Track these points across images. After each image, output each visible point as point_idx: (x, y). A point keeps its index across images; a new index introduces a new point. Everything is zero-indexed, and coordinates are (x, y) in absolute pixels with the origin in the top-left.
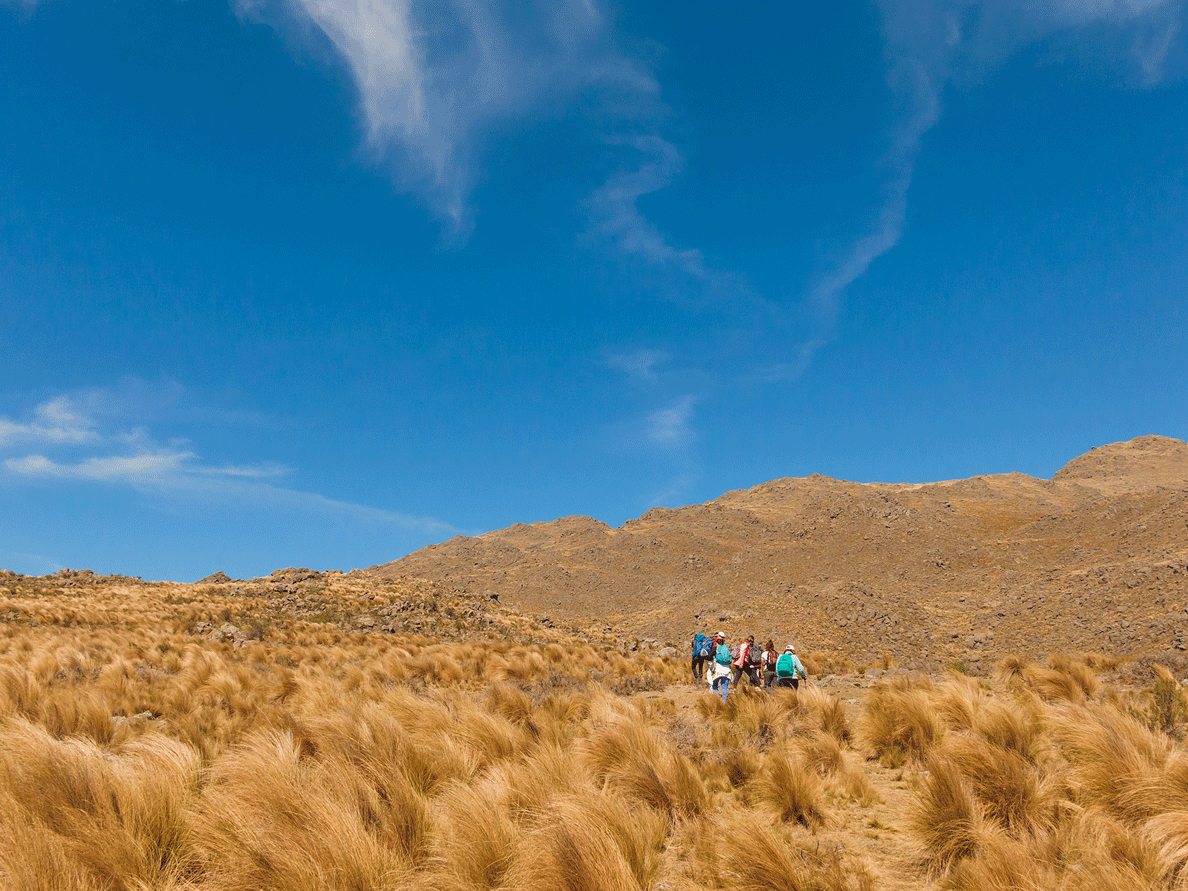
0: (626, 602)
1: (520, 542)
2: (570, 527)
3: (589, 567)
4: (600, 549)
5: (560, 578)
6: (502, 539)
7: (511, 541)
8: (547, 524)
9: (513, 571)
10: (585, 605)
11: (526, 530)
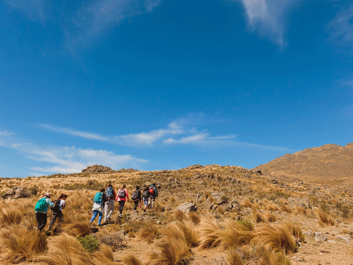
0: (348, 173)
1: (308, 155)
2: (326, 148)
3: (332, 161)
4: (336, 155)
5: (321, 165)
6: (302, 154)
7: (306, 154)
8: (318, 148)
9: (304, 164)
10: (332, 174)
11: (310, 150)
